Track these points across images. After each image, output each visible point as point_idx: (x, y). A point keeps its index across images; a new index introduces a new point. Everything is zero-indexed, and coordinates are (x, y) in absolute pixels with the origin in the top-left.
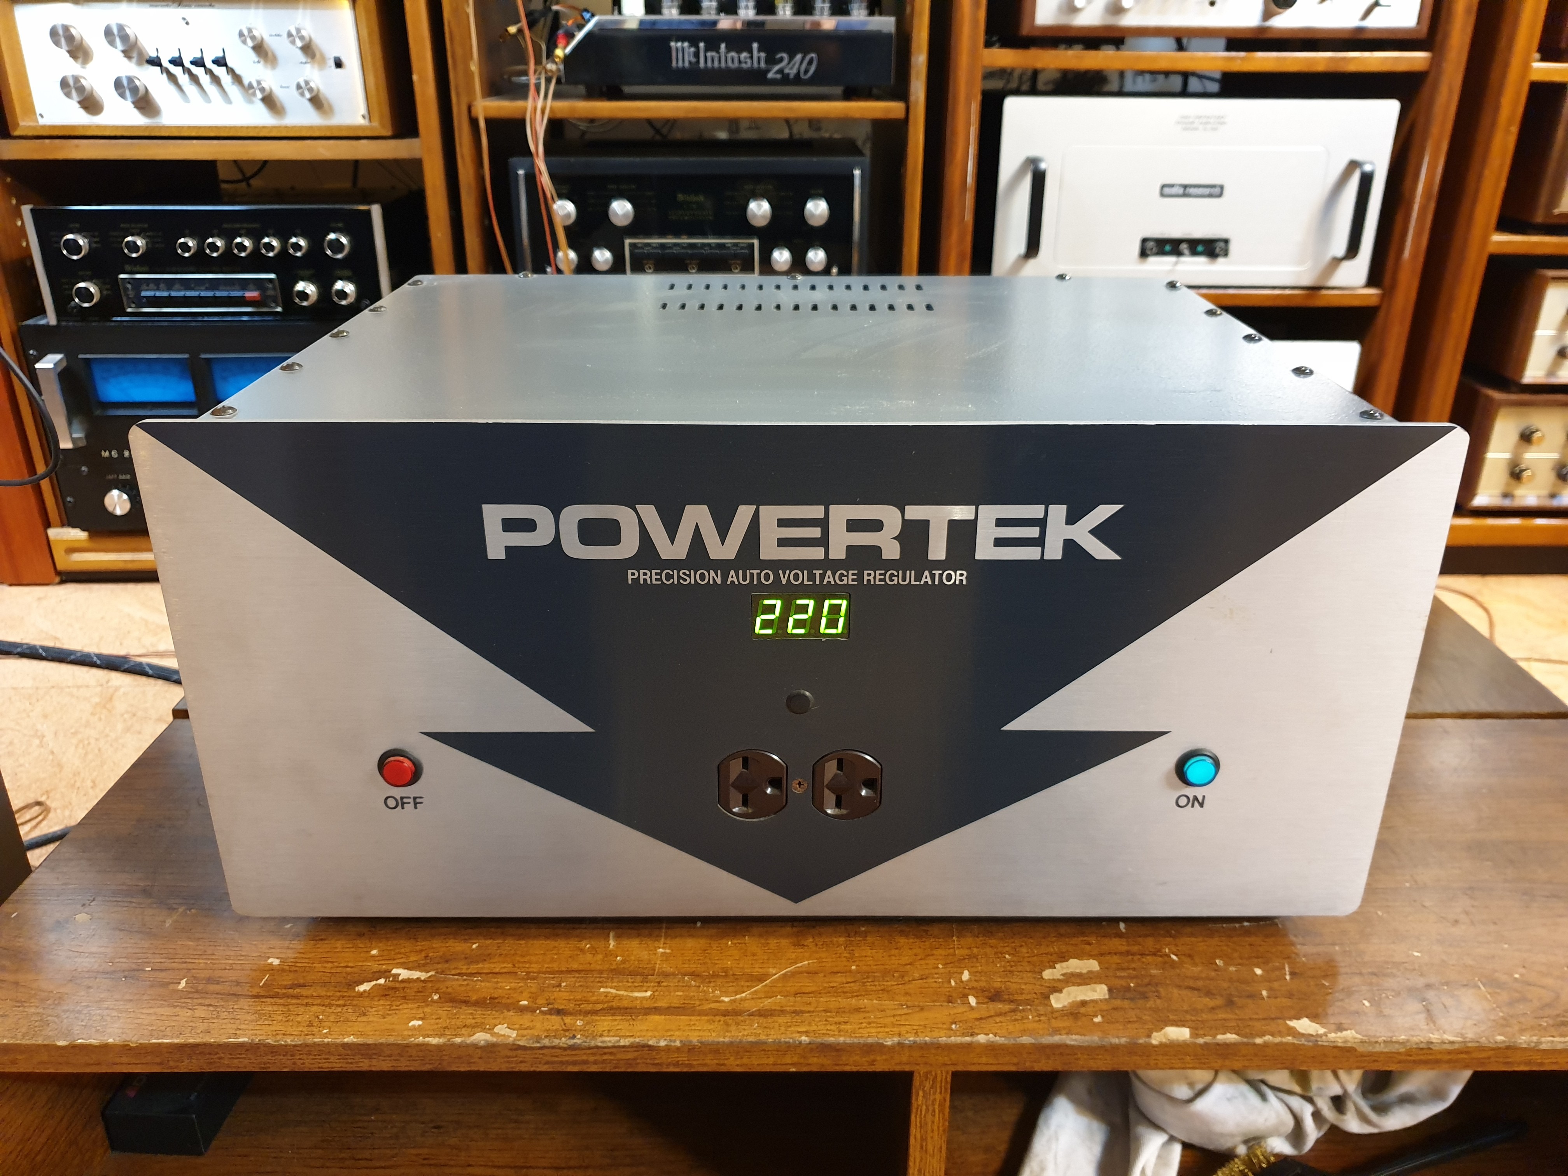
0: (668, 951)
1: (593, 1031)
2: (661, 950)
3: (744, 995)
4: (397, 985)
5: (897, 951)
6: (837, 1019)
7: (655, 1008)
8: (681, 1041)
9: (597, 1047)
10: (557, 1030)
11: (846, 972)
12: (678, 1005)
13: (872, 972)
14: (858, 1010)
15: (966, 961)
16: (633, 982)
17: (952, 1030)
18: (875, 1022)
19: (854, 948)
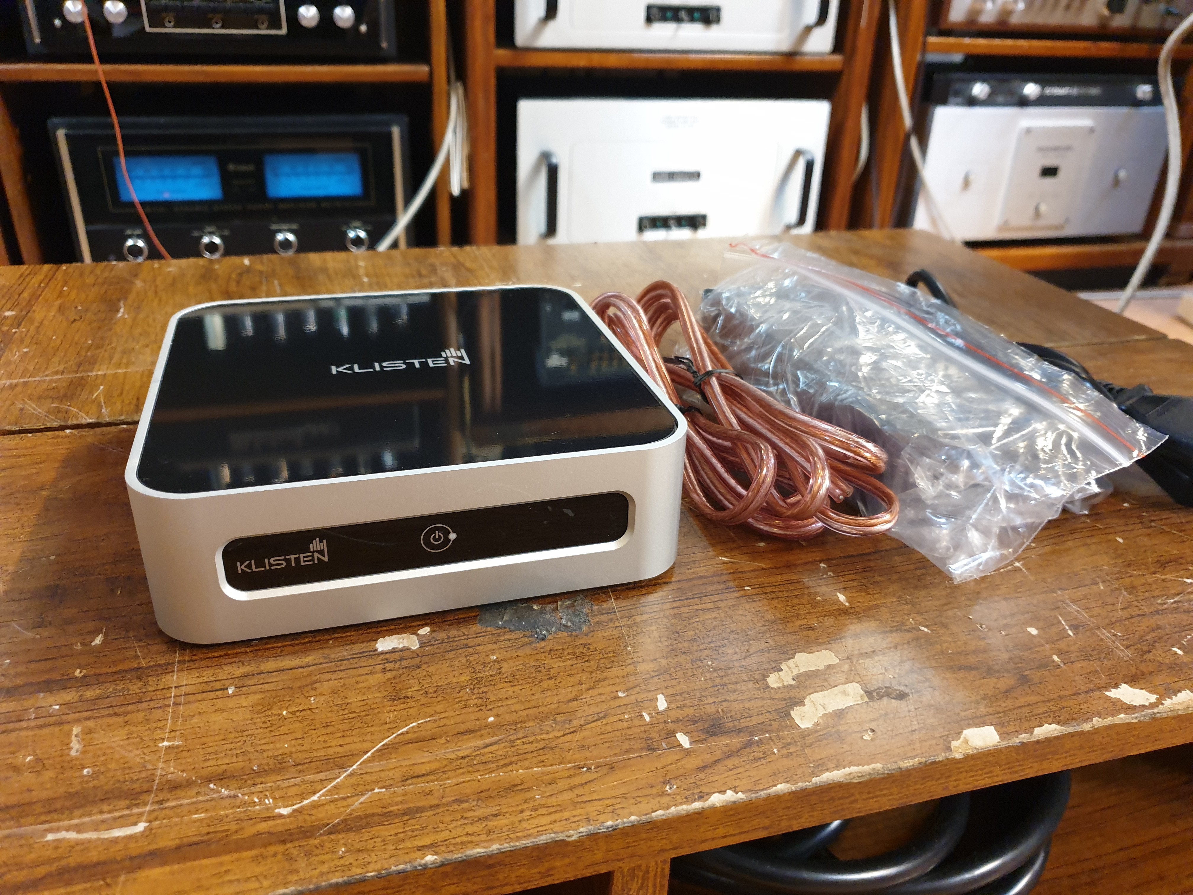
0: (178, 743)
2: (166, 743)
3: (315, 798)
7: (152, 854)
11: (480, 729)
12: (195, 839)
13: (522, 722)
14: (511, 789)
15: (656, 680)
16: (110, 812)
17: (669, 795)
18: (545, 806)
19: (486, 689)
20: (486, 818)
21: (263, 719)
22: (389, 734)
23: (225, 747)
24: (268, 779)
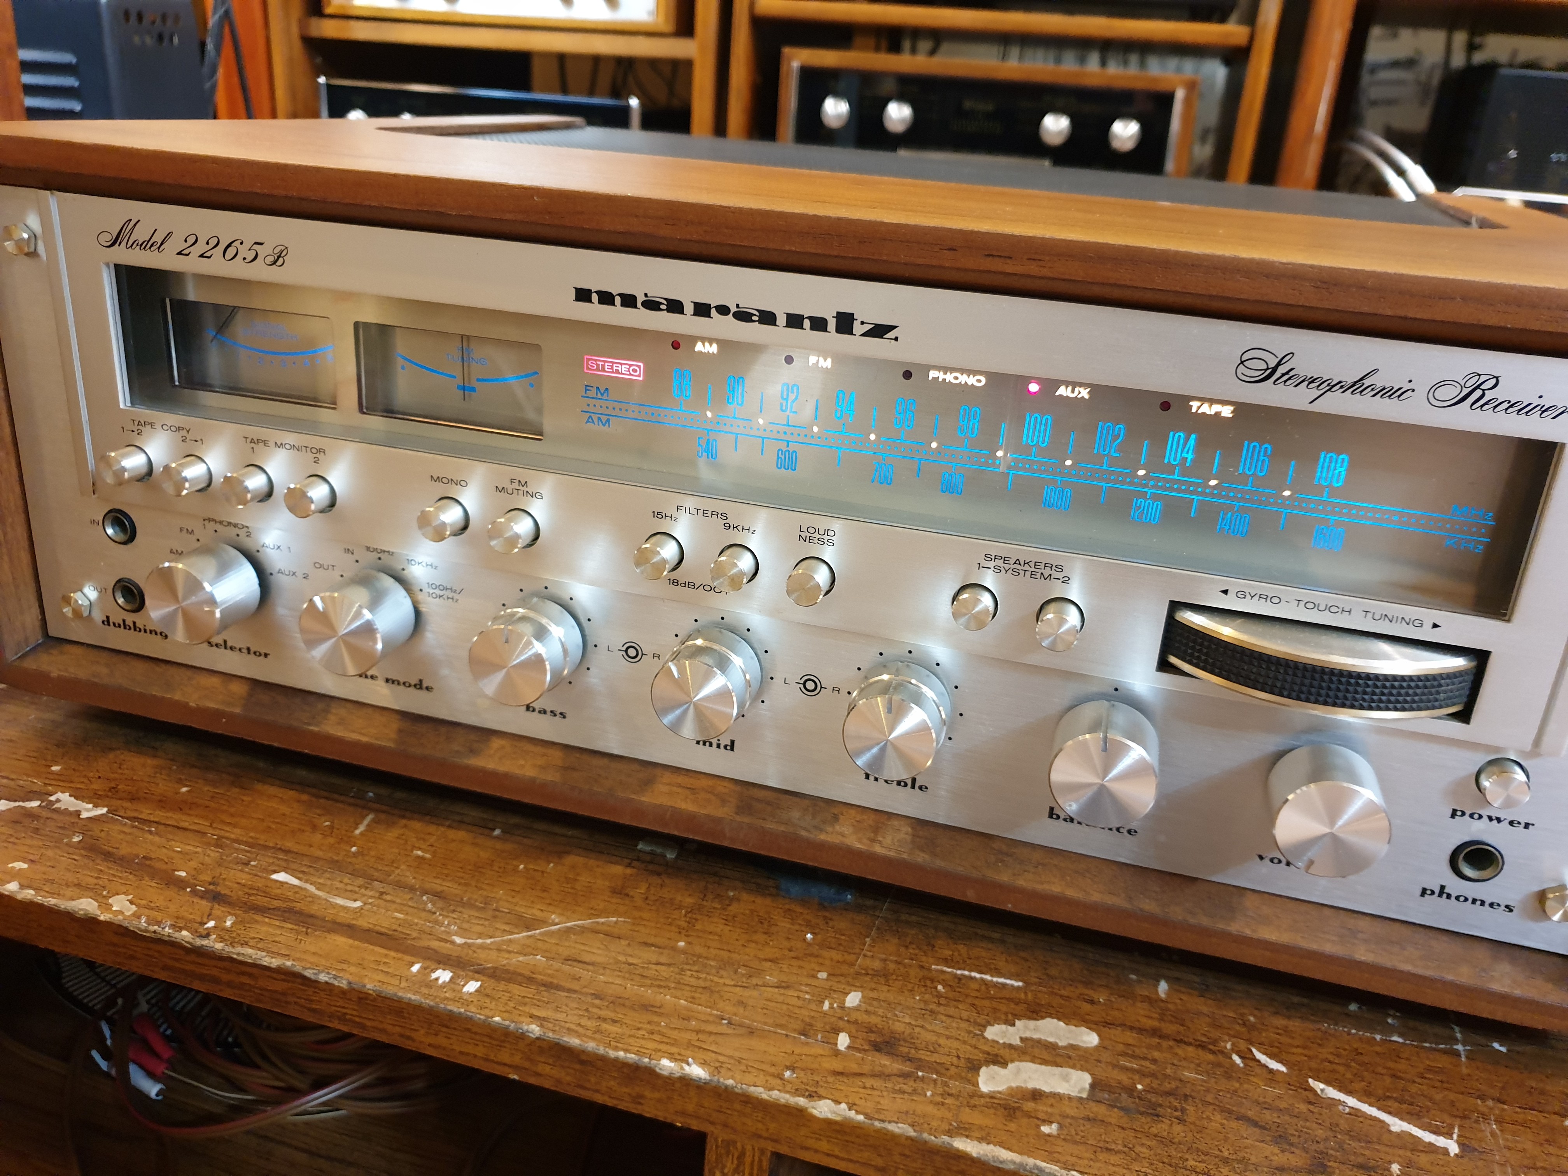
0: (428, 856)
1: (239, 935)
2: (419, 853)
3: (489, 941)
4: (44, 814)
5: (766, 936)
6: (603, 1013)
7: (350, 927)
8: (350, 983)
10: (190, 921)
11: (664, 949)
12: (383, 930)
13: (707, 958)
14: (646, 1007)
15: (868, 978)
16: (346, 884)
17: (782, 1079)
18: (663, 1034)
19: (699, 917)
20: (606, 1020)
22: (588, 918)
24: (466, 911)
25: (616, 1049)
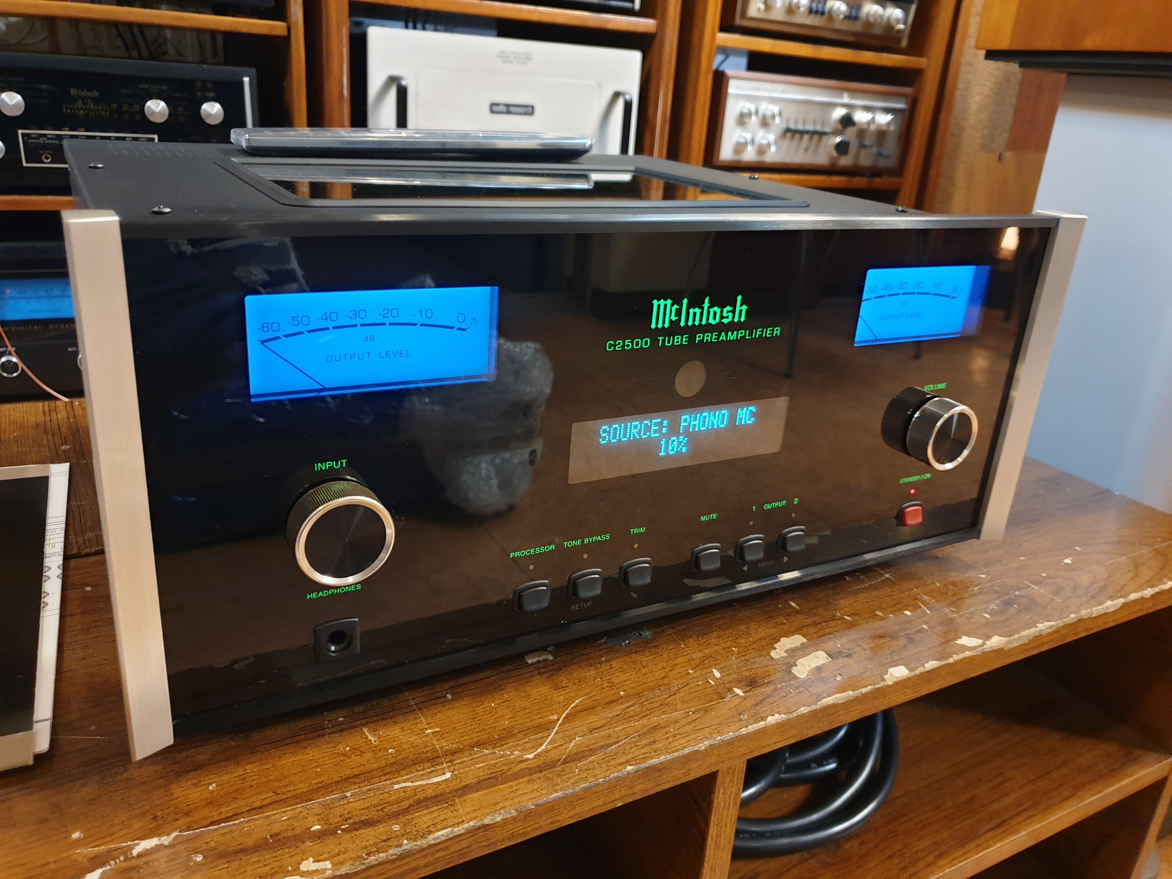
0: (437, 729)
1: (417, 831)
2: (430, 731)
3: (543, 747)
4: (137, 862)
5: (646, 668)
6: (644, 742)
7: (466, 786)
8: (516, 810)
9: (430, 846)
10: (375, 844)
11: (619, 700)
12: (486, 777)
13: (641, 693)
14: (655, 728)
15: (707, 661)
16: (423, 770)
17: (745, 720)
18: (678, 734)
19: (609, 677)
20: (649, 744)
21: (483, 710)
22: (566, 708)
23: (469, 728)
24: (507, 741)
25: (673, 752)
